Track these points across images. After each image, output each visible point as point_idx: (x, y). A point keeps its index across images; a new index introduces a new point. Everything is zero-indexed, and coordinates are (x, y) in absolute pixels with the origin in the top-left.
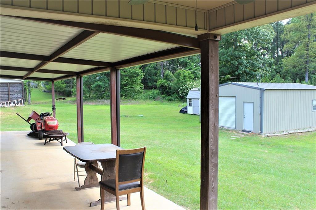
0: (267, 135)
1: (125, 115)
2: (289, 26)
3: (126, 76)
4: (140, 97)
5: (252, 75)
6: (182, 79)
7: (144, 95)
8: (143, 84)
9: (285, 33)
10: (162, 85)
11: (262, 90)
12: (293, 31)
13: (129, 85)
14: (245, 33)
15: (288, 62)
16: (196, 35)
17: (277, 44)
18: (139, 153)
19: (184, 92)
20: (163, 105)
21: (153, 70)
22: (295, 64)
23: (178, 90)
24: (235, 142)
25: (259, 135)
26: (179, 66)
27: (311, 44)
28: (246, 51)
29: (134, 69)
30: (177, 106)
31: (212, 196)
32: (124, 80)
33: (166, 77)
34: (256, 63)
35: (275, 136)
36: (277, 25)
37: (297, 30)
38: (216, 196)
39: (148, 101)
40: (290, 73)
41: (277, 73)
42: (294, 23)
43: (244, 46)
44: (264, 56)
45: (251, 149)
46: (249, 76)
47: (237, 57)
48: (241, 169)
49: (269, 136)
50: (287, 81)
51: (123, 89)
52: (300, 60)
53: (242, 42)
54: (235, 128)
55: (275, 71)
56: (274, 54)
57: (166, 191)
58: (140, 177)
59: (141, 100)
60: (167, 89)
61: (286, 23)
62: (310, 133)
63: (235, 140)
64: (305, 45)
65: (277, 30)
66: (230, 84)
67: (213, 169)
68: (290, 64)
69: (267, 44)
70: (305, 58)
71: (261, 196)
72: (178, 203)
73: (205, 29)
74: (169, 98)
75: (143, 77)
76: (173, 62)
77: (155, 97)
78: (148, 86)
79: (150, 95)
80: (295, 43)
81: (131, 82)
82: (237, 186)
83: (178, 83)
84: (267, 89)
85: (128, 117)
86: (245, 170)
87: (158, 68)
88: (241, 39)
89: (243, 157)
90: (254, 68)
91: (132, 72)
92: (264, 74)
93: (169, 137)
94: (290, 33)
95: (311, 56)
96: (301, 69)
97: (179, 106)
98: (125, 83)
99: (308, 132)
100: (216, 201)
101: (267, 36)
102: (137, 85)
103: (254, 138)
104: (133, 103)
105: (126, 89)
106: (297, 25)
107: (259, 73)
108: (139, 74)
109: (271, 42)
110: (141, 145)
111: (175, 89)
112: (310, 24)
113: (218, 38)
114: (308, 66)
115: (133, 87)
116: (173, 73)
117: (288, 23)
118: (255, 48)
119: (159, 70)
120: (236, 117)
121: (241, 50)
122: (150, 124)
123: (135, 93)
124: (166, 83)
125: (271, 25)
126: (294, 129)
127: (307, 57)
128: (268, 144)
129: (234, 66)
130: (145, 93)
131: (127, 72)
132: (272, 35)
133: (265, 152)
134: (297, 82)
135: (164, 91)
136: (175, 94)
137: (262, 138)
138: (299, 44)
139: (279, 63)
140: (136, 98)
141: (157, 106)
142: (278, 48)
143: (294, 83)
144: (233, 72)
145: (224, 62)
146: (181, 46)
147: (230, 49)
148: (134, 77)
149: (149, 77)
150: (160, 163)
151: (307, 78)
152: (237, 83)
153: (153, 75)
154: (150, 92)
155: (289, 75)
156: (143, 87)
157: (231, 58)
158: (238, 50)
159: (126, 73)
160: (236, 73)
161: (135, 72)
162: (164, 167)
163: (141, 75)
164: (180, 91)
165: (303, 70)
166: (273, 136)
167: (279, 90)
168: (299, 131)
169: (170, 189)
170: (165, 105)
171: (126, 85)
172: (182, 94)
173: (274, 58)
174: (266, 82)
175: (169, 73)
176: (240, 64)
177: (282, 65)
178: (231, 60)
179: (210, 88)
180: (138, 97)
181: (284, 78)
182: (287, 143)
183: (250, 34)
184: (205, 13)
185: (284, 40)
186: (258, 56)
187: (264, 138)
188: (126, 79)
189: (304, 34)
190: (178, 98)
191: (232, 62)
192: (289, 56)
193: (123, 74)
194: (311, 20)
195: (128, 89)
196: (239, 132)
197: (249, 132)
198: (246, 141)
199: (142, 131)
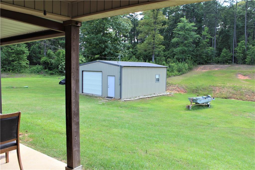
0: (125, 100)
1: (11, 86)
2: (142, 21)
3: (13, 53)
4: (26, 71)
5: (115, 55)
6: (62, 57)
7: (29, 70)
8: (28, 61)
9: (139, 26)
10: (45, 62)
11: (121, 67)
12: (145, 25)
13: (16, 61)
14: (111, 23)
15: (141, 47)
16: (62, 20)
17: (134, 33)
18: (14, 117)
19: (63, 67)
20: (46, 78)
21: (38, 49)
22: (146, 48)
23: (58, 66)
24: (101, 106)
25: (119, 100)
26: (59, 46)
27: (156, 35)
28: (112, 38)
29: (20, 47)
30: (57, 79)
31: (75, 147)
32: (11, 57)
33: (49, 55)
34: (118, 47)
35: (130, 100)
36: (134, 20)
37: (147, 24)
38: (79, 147)
39: (33, 75)
40: (142, 55)
41: (133, 55)
42: (146, 19)
43: (110, 33)
44: (125, 41)
45: (113, 111)
46: (112, 56)
47: (104, 41)
48: (104, 126)
49: (126, 101)
50: (140, 61)
51: (11, 64)
52: (149, 46)
53: (108, 30)
54: (102, 96)
55: (132, 53)
56: (132, 41)
57: (43, 147)
58: (16, 137)
59: (27, 74)
60: (49, 65)
61: (140, 19)
62: (154, 97)
63: (101, 104)
64: (152, 36)
65: (134, 23)
66: (97, 62)
67: (76, 126)
68: (142, 49)
69: (126, 33)
70: (152, 45)
71: (117, 145)
72: (52, 155)
73: (68, 16)
74: (51, 73)
75: (28, 54)
76: (55, 43)
77: (39, 71)
78: (33, 62)
79: (35, 70)
80: (146, 33)
81: (17, 59)
82: (100, 138)
83: (58, 60)
84: (125, 66)
85: (14, 88)
86: (107, 126)
87: (42, 48)
88: (107, 28)
89: (106, 117)
90: (116, 50)
91: (18, 50)
92: (124, 55)
93: (49, 103)
94: (142, 26)
95: (156, 44)
96: (150, 53)
97: (59, 79)
98: (12, 59)
99: (153, 97)
100: (79, 151)
101: (126, 27)
102: (23, 61)
103: (115, 102)
104: (20, 77)
105: (13, 64)
106: (147, 21)
107: (120, 54)
108: (25, 52)
109: (129, 32)
110: (25, 111)
111: (56, 65)
112: (156, 21)
113: (79, 25)
114: (154, 50)
115: (19, 63)
116: (54, 52)
117: (142, 19)
118: (118, 35)
119: (42, 49)
120: (102, 87)
121: (107, 37)
122: (34, 93)
123: (22, 68)
124: (49, 60)
125: (130, 19)
126: (143, 95)
127: (154, 44)
128: (125, 107)
129: (102, 48)
130: (30, 68)
131: (14, 49)
132: (130, 26)
133: (123, 112)
134: (147, 61)
135: (47, 67)
136: (56, 69)
137: (121, 102)
138: (148, 35)
139: (135, 47)
140: (23, 72)
141: (41, 78)
142: (134, 36)
143: (145, 62)
144: (101, 52)
145: (94, 45)
146: (50, 30)
147: (99, 35)
148: (20, 54)
149: (34, 55)
150: (40, 125)
151: (153, 59)
152: (103, 61)
153: (38, 53)
154: (35, 67)
155: (142, 56)
156: (28, 63)
157: (99, 42)
158: (105, 37)
159: (13, 51)
160: (103, 53)
161: (21, 50)
162: (43, 128)
163: (27, 53)
164: (60, 67)
165: (151, 53)
166: (129, 100)
167: (134, 67)
168: (147, 97)
169: (46, 145)
170: (48, 78)
171: (13, 61)
172: (62, 69)
173: (131, 44)
174: (125, 61)
175: (51, 52)
176: (106, 47)
177: (137, 49)
178: (99, 44)
179: (72, 64)
180: (25, 71)
181: (138, 59)
182: (138, 105)
183: (114, 25)
184: (69, 4)
185: (139, 31)
186: (119, 41)
187: (122, 102)
188: (13, 55)
189: (152, 28)
190: (58, 73)
191: (100, 45)
192: (142, 43)
193: (11, 51)
194: (156, 19)
195: (15, 65)
196: (105, 98)
197: (112, 98)
198: (109, 105)
199: (26, 100)
